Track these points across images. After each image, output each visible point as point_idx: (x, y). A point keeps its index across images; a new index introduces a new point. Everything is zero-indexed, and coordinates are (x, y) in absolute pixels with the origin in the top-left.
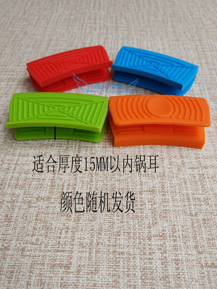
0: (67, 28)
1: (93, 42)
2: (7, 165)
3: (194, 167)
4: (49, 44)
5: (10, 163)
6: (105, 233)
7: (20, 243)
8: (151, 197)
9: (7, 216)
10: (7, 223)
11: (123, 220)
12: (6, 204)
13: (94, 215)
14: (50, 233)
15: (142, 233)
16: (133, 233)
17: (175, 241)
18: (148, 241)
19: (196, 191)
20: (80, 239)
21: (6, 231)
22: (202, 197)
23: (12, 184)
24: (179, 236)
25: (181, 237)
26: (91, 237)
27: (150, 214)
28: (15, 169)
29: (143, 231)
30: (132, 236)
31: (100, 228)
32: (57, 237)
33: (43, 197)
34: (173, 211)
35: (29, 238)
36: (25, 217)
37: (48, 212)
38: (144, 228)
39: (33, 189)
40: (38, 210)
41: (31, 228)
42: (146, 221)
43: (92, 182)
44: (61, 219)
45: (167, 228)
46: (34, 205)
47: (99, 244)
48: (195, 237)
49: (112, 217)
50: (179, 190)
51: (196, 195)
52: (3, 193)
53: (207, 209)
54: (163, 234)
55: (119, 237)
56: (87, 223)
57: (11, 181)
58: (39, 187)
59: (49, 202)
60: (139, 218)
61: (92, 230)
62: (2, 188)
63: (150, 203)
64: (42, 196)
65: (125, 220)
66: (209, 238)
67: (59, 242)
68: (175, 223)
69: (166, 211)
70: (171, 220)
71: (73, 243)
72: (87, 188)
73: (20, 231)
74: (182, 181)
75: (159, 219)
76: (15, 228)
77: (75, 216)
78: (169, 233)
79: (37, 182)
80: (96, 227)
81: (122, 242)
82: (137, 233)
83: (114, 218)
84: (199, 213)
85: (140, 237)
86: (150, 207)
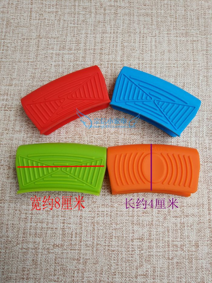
0: (56, 12)
1: (89, 40)
2: (24, 215)
3: (177, 216)
4: (38, 43)
5: (27, 213)
6: (105, 273)
7: (46, 281)
8: (140, 244)
9: (33, 260)
10: (35, 266)
11: (118, 263)
12: (31, 251)
13: (97, 259)
14: (66, 273)
15: (132, 273)
16: (125, 273)
17: (154, 279)
18: (135, 279)
19: (175, 239)
20: (88, 278)
21: (35, 272)
22: (179, 244)
23: (32, 233)
24: (158, 275)
25: (159, 276)
26: (96, 276)
27: (138, 258)
28: (31, 219)
29: (132, 272)
30: (124, 275)
31: (102, 269)
32: (72, 276)
34: (155, 255)
35: (52, 277)
36: (47, 261)
37: (63, 257)
38: (133, 270)
39: (49, 238)
40: (55, 255)
41: (52, 270)
42: (135, 264)
43: (94, 231)
44: (73, 263)
45: (149, 269)
46: (52, 251)
47: (101, 281)
48: (168, 276)
49: (110, 261)
50: (162, 238)
51: (175, 242)
52: (27, 241)
53: (181, 254)
54: (146, 274)
55: (115, 276)
56: (92, 266)
57: (31, 231)
58: (54, 235)
59: (63, 249)
60: (130, 262)
61: (96, 271)
62: (25, 237)
63: (139, 250)
64: (57, 244)
65: (120, 263)
66: (178, 277)
67: (73, 280)
68: (156, 266)
69: (150, 256)
70: (153, 263)
71: (84, 280)
72: (91, 236)
73: (45, 272)
74: (166, 229)
75: (145, 262)
76: (41, 270)
77: (83, 260)
78: (150, 273)
79: (51, 231)
80: (99, 269)
81: (117, 280)
82: (128, 273)
84: (175, 257)
85: (130, 276)
86: (139, 252)
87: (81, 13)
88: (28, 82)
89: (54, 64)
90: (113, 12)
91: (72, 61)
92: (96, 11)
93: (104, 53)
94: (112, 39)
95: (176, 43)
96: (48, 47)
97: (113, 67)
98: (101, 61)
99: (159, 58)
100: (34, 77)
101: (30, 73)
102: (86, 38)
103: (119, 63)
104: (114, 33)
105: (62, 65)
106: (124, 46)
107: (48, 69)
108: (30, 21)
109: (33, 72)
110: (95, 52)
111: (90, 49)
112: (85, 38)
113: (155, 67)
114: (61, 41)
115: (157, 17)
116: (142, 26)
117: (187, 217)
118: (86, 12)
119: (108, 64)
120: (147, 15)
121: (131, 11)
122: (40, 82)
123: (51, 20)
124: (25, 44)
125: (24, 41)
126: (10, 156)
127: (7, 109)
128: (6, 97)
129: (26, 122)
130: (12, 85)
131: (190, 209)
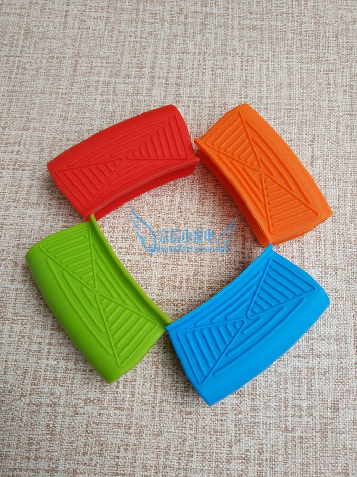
0: (107, 17)
1: (158, 62)
2: (37, 345)
3: (301, 355)
4: (76, 65)
5: (41, 343)
6: (174, 452)
7: (69, 464)
8: (237, 402)
9: (48, 426)
10: (50, 436)
11: (197, 435)
12: (45, 408)
13: (160, 428)
14: (106, 450)
15: (221, 453)
16: (209, 453)
17: (260, 465)
18: (227, 464)
19: (298, 395)
20: (144, 460)
21: (50, 446)
22: (304, 404)
23: (48, 378)
24: (267, 459)
25: (269, 460)
26: (157, 458)
27: (232, 427)
28: (49, 352)
29: (221, 452)
30: (207, 457)
31: (168, 445)
32: (115, 456)
33: (92, 399)
34: (263, 423)
35: (80, 458)
36: (71, 428)
37: (101, 422)
38: (224, 448)
39: (78, 386)
40: (87, 418)
41: (81, 443)
42: (227, 437)
43: (157, 377)
44: (118, 432)
45: (252, 447)
46: (82, 411)
47: (166, 466)
48: (285, 462)
49: (183, 431)
50: (276, 392)
51: (297, 401)
52: (39, 391)
53: (308, 422)
54: (246, 457)
55: (191, 459)
56: (151, 438)
57: (47, 373)
58: (86, 383)
59: (101, 407)
60: (218, 433)
61: (158, 448)
62: (36, 384)
63: (234, 412)
64: (91, 397)
65: (200, 435)
66: (303, 463)
67: (118, 462)
68: (264, 441)
69: (254, 424)
70: (259, 437)
71: (135, 464)
72: (151, 385)
73: (68, 447)
74: (282, 378)
75: (244, 435)
76: (61, 444)
77: (135, 428)
78: (254, 454)
79: (82, 374)
80: (163, 445)
81: (194, 465)
82: (214, 453)
83: (186, 432)
84: (297, 428)
85: (217, 459)
86: (234, 417)
87: (147, 20)
88: (56, 125)
89: (99, 98)
90: (200, 21)
91: (130, 94)
92: (172, 18)
93: (182, 84)
94: (196, 63)
95: (301, 73)
96: (91, 72)
97: (198, 106)
98: (177, 96)
99: (273, 95)
100: (66, 118)
101: (60, 111)
102: (154, 60)
103: (207, 100)
104: (200, 53)
105: (113, 100)
106: (215, 74)
107: (89, 106)
108: (64, 29)
109: (65, 109)
110: (167, 82)
111: (160, 77)
112: (152, 60)
113: (267, 109)
114: (114, 63)
115: (271, 31)
116: (247, 44)
117: (318, 357)
118: (156, 19)
119: (189, 101)
120: (255, 28)
121: (228, 21)
122: (76, 125)
123: (98, 30)
124: (53, 65)
125: (52, 61)
126: (18, 244)
127: (19, 168)
128: (16, 148)
129: (48, 190)
130: (27, 130)
131: (324, 344)
